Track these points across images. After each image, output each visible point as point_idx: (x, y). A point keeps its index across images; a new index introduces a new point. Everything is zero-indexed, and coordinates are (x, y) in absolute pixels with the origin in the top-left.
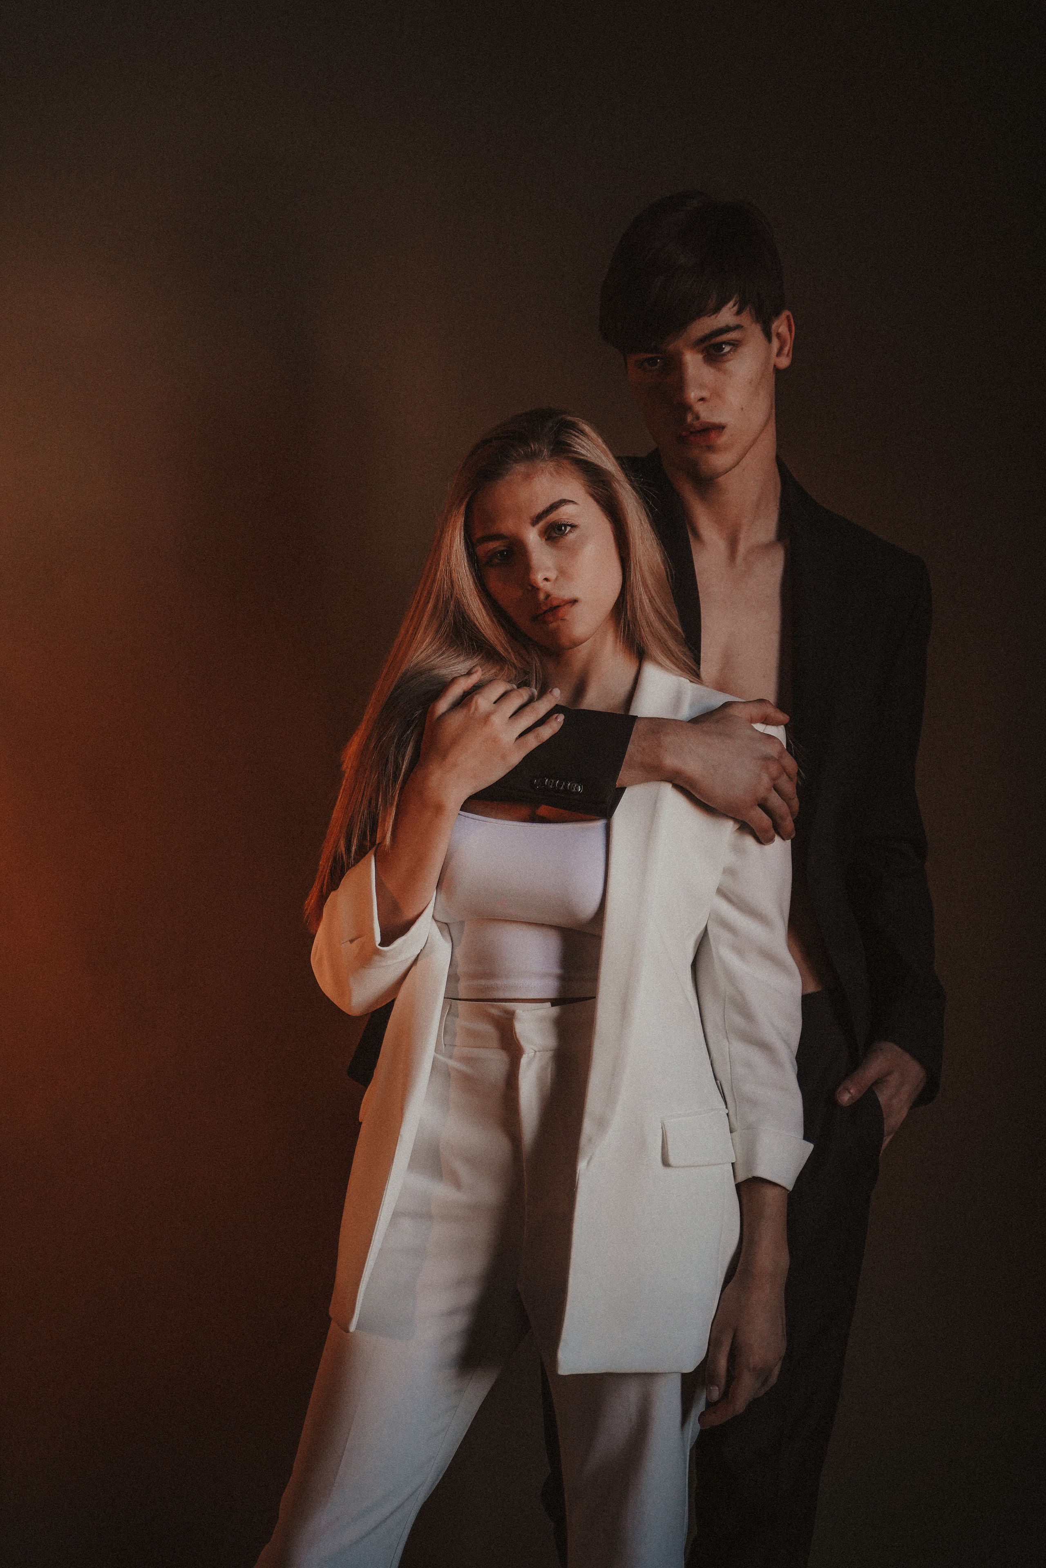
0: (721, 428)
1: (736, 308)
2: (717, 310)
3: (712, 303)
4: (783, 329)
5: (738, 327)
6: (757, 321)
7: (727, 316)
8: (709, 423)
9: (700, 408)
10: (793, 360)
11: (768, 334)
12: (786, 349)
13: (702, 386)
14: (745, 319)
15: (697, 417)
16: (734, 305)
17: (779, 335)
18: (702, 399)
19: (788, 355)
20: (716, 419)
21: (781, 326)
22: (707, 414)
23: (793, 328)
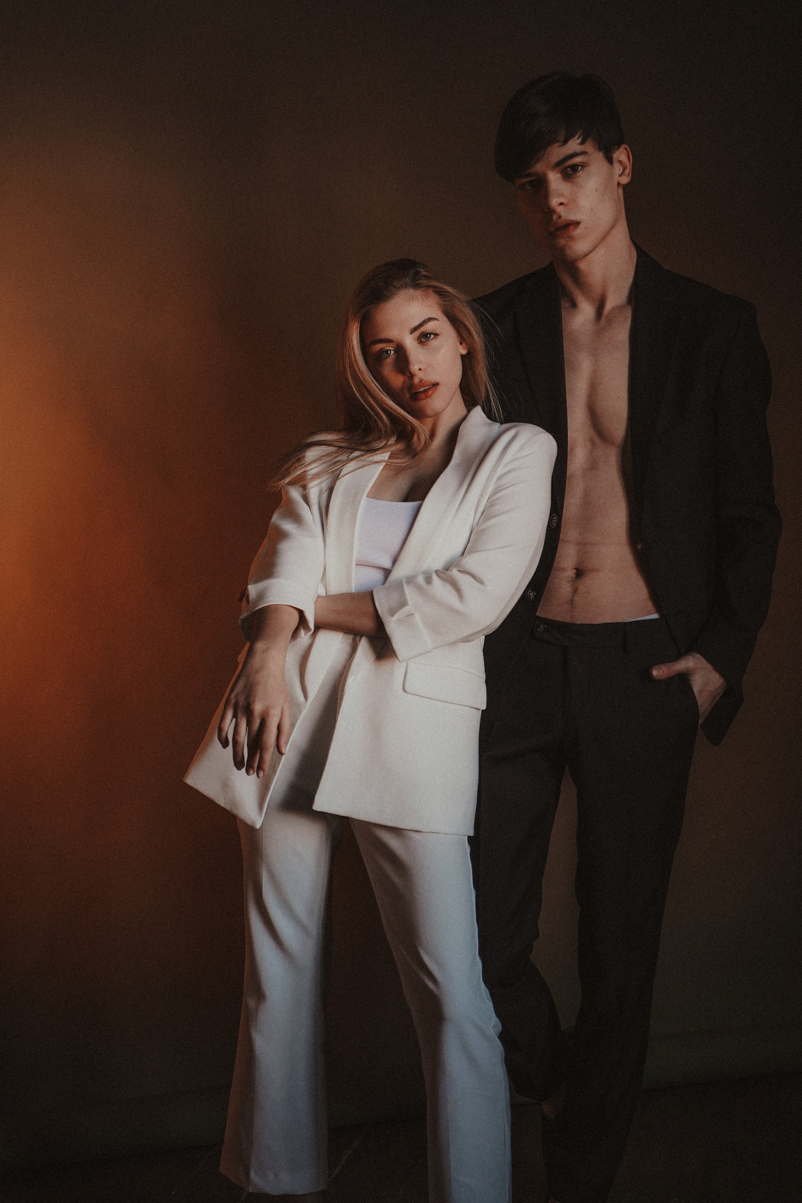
0: (577, 224)
1: (580, 140)
2: (565, 142)
3: (562, 136)
4: (623, 158)
5: (583, 153)
6: (600, 150)
7: (574, 145)
8: (569, 220)
9: (560, 210)
10: (632, 178)
11: (610, 160)
12: (627, 172)
13: (561, 195)
14: (589, 147)
15: (560, 217)
16: (578, 138)
17: (620, 162)
18: (561, 204)
19: (628, 175)
20: (573, 217)
21: (621, 155)
22: (565, 214)
23: (631, 157)
